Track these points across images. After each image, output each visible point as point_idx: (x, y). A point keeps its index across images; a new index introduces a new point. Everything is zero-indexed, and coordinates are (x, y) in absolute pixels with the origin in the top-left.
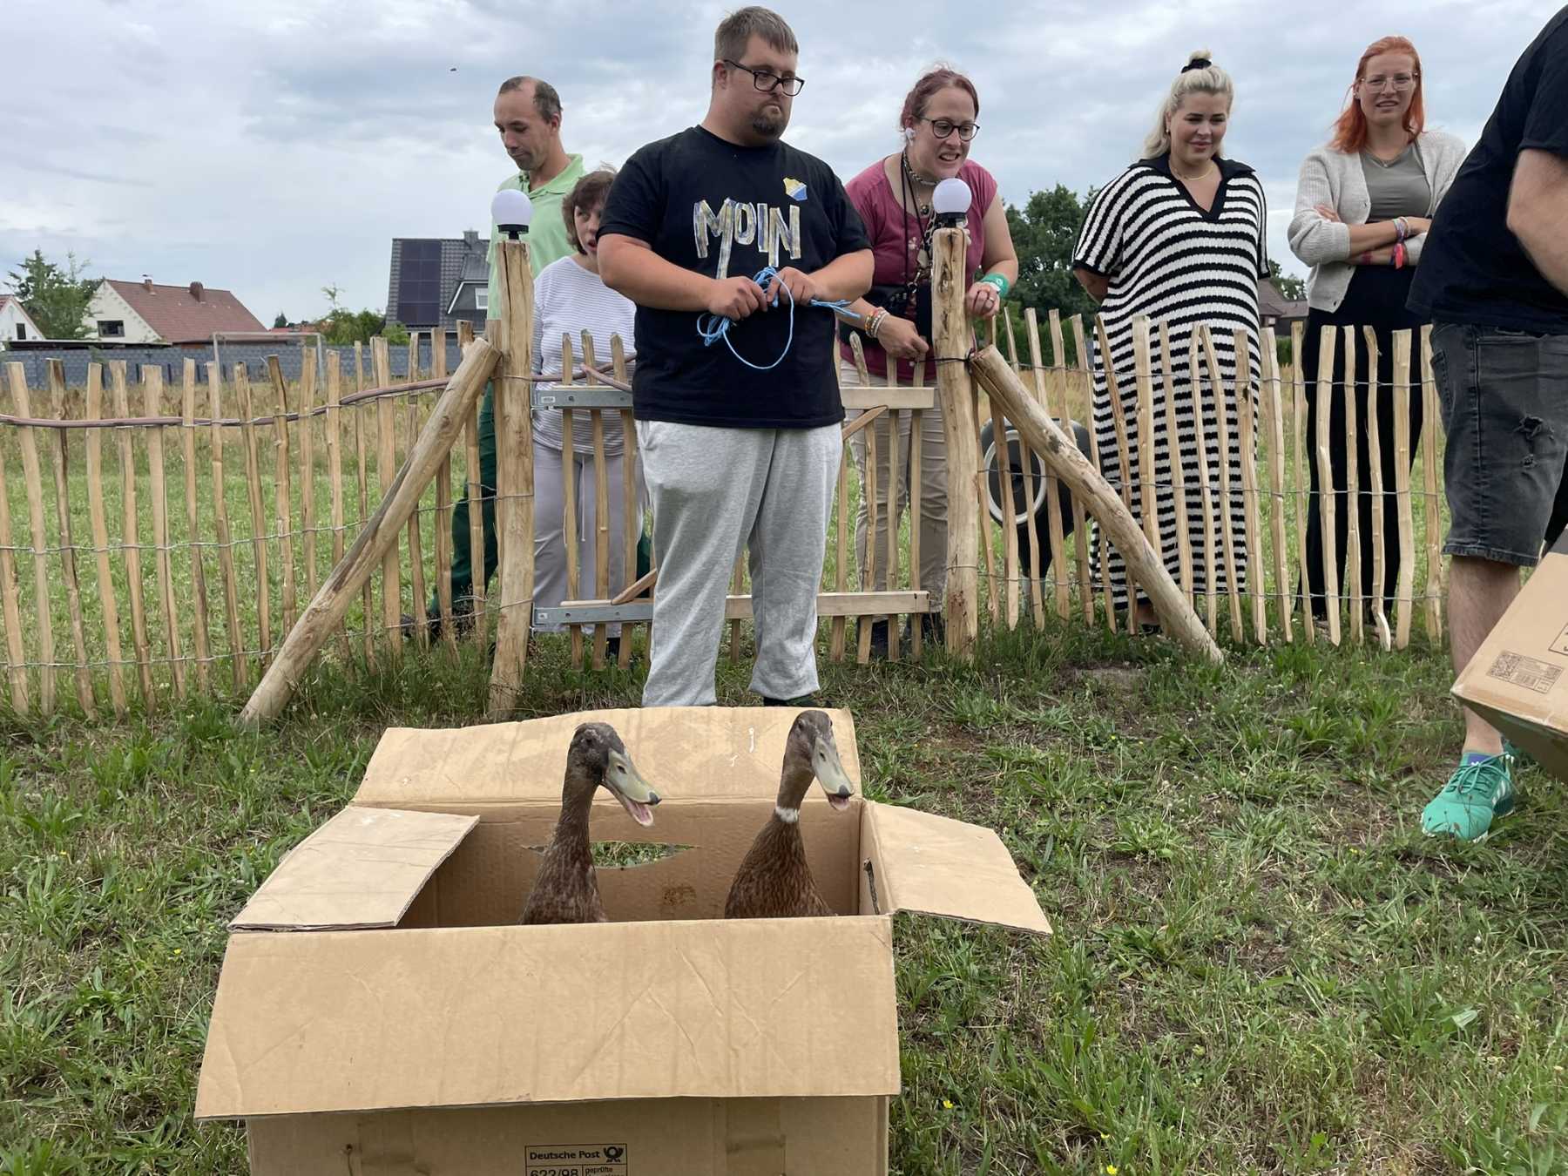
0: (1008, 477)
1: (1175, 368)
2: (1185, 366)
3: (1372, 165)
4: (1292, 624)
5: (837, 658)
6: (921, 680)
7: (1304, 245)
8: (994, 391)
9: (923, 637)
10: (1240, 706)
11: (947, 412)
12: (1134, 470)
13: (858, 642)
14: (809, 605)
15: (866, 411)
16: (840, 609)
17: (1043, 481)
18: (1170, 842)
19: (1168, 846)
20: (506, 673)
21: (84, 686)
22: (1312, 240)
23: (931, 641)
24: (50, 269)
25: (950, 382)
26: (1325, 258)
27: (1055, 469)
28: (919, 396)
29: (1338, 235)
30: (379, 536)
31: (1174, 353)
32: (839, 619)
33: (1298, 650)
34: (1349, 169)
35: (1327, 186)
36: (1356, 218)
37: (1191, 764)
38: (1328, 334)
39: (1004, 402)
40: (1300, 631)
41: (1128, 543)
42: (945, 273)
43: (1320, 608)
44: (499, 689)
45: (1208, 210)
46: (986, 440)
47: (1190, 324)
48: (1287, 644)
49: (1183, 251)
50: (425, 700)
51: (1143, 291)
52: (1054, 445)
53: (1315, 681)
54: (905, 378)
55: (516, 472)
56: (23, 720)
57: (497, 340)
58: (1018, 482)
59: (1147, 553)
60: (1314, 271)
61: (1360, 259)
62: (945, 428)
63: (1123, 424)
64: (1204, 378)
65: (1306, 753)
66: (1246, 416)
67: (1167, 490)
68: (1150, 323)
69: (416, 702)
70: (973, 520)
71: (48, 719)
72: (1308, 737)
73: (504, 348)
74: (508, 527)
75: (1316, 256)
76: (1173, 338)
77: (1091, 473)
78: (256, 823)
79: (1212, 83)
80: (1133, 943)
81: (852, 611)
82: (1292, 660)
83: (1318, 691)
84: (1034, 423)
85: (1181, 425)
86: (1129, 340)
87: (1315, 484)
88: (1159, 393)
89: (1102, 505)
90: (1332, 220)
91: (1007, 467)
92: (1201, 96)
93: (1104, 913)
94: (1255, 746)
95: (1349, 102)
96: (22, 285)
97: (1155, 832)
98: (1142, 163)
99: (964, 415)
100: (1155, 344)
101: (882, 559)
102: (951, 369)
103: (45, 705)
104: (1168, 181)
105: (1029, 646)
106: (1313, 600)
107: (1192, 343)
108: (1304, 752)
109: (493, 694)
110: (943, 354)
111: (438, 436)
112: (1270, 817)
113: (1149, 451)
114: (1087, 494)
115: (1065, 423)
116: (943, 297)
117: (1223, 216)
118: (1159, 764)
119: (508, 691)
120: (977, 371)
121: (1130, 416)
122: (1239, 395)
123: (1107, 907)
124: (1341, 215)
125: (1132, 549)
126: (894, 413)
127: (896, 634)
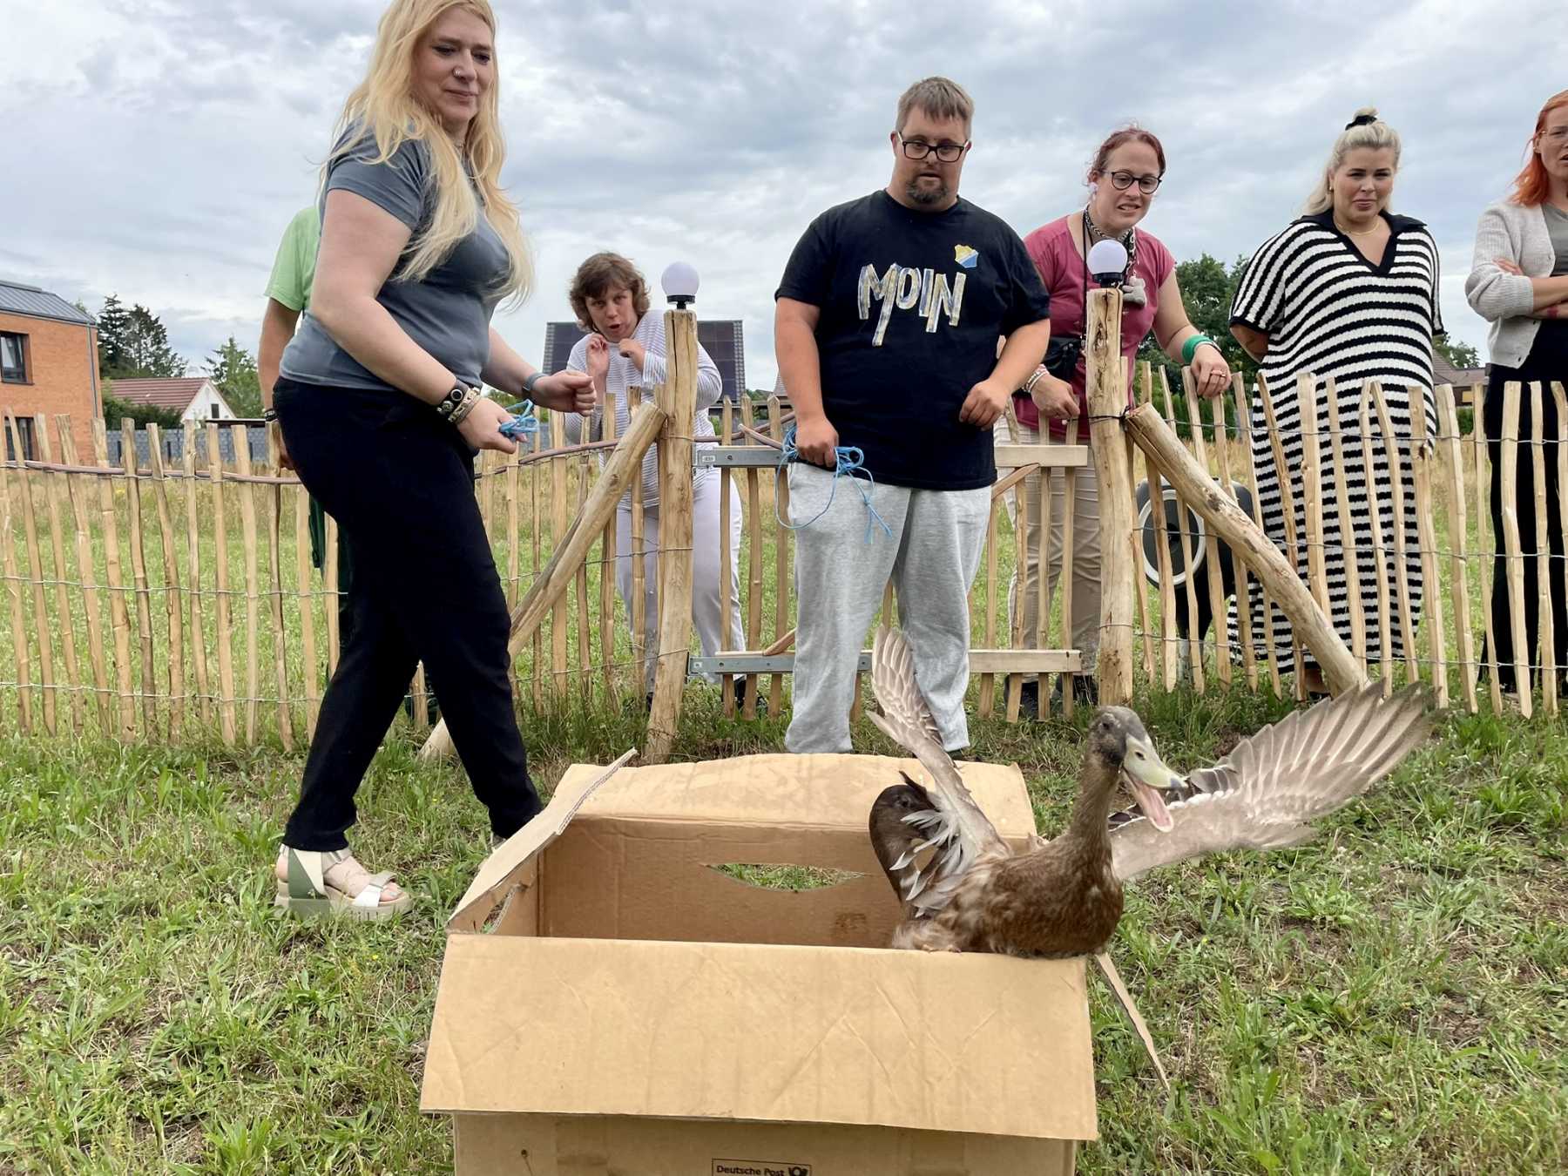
0: (1165, 536)
1: (1344, 425)
2: (1355, 423)
3: (1557, 219)
4: (1477, 693)
5: (986, 716)
6: (1073, 741)
7: (1483, 298)
8: (1151, 450)
9: (1075, 697)
10: (1421, 775)
11: (1101, 469)
12: (1301, 529)
13: (1006, 700)
14: (959, 660)
15: (1017, 468)
16: (989, 666)
17: (1202, 541)
18: (1349, 908)
19: (1346, 913)
20: (661, 719)
21: (284, 720)
22: (1492, 294)
23: (1084, 702)
24: (242, 355)
25: (1104, 440)
26: (1507, 312)
27: (1214, 527)
28: (1073, 454)
29: (1521, 289)
30: (550, 585)
31: (1342, 410)
32: (988, 676)
33: (1484, 721)
34: (1531, 221)
35: (1507, 240)
36: (1539, 271)
37: (1368, 834)
38: (1512, 390)
39: (1159, 461)
40: (1486, 702)
41: (1293, 603)
42: (1099, 333)
43: (1508, 677)
44: (656, 734)
45: (1378, 264)
46: (1141, 498)
47: (1360, 380)
48: (1472, 715)
49: (1351, 306)
50: (587, 742)
51: (1308, 347)
52: (1214, 503)
53: (1504, 754)
54: (1057, 435)
55: (678, 526)
56: (230, 750)
57: (661, 403)
58: (1175, 540)
59: (1316, 615)
60: (1495, 328)
61: (1545, 313)
62: (1099, 486)
63: (1288, 483)
64: (1377, 436)
65: (1498, 827)
66: (1423, 475)
67: (1336, 550)
68: (1316, 379)
69: (580, 744)
70: (1128, 578)
71: (252, 750)
72: (1497, 809)
73: (670, 411)
74: (668, 578)
75: (1499, 310)
76: (1341, 395)
77: (1254, 532)
78: (438, 848)
79: (1375, 138)
80: (1312, 1007)
81: (1002, 668)
82: (1478, 731)
83: (1509, 763)
84: (1192, 481)
85: (1352, 484)
86: (1294, 397)
87: (1501, 546)
88: (1327, 451)
89: (1266, 564)
90: (1514, 274)
91: (1164, 525)
92: (1364, 152)
93: (1278, 976)
94: (1440, 816)
95: (1529, 156)
96: (216, 370)
97: (1333, 898)
98: (1305, 219)
99: (1119, 473)
100: (1322, 401)
101: (1033, 618)
102: (1105, 426)
103: (250, 737)
104: (1333, 236)
105: (1188, 706)
106: (1501, 669)
107: (1363, 400)
108: (1494, 825)
109: (650, 738)
110: (1097, 412)
111: (607, 493)
112: (1459, 888)
113: (1316, 510)
114: (1249, 553)
115: (1225, 482)
116: (1097, 356)
117: (1394, 270)
118: (1333, 832)
119: (664, 736)
120: (1132, 428)
121: (1295, 474)
122: (1415, 454)
123: (1282, 969)
124: (1522, 268)
125: (1299, 610)
126: (1046, 470)
127: (1046, 693)
